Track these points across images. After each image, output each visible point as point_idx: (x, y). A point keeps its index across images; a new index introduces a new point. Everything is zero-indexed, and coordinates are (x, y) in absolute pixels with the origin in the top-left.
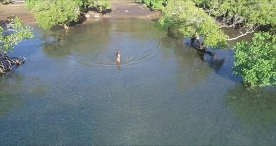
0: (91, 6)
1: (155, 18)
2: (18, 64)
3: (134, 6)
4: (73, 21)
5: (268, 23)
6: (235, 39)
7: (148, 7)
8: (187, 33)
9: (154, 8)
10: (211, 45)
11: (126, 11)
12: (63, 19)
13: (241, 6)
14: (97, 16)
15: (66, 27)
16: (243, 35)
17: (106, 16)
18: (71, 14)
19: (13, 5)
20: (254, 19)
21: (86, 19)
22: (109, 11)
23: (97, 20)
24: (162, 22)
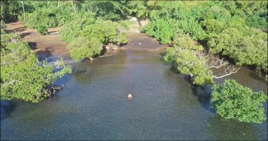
0: (111, 41)
1: (162, 52)
2: (58, 90)
3: (147, 39)
4: (97, 54)
5: (254, 63)
6: (221, 77)
7: (158, 40)
8: (183, 72)
9: (163, 43)
10: (200, 82)
11: (140, 44)
12: (90, 54)
13: (233, 47)
14: (115, 48)
15: (91, 59)
16: (227, 75)
17: (123, 48)
18: (96, 50)
19: (50, 36)
20: (242, 59)
21: (106, 51)
22: (125, 44)
23: (115, 51)
24: (166, 58)
